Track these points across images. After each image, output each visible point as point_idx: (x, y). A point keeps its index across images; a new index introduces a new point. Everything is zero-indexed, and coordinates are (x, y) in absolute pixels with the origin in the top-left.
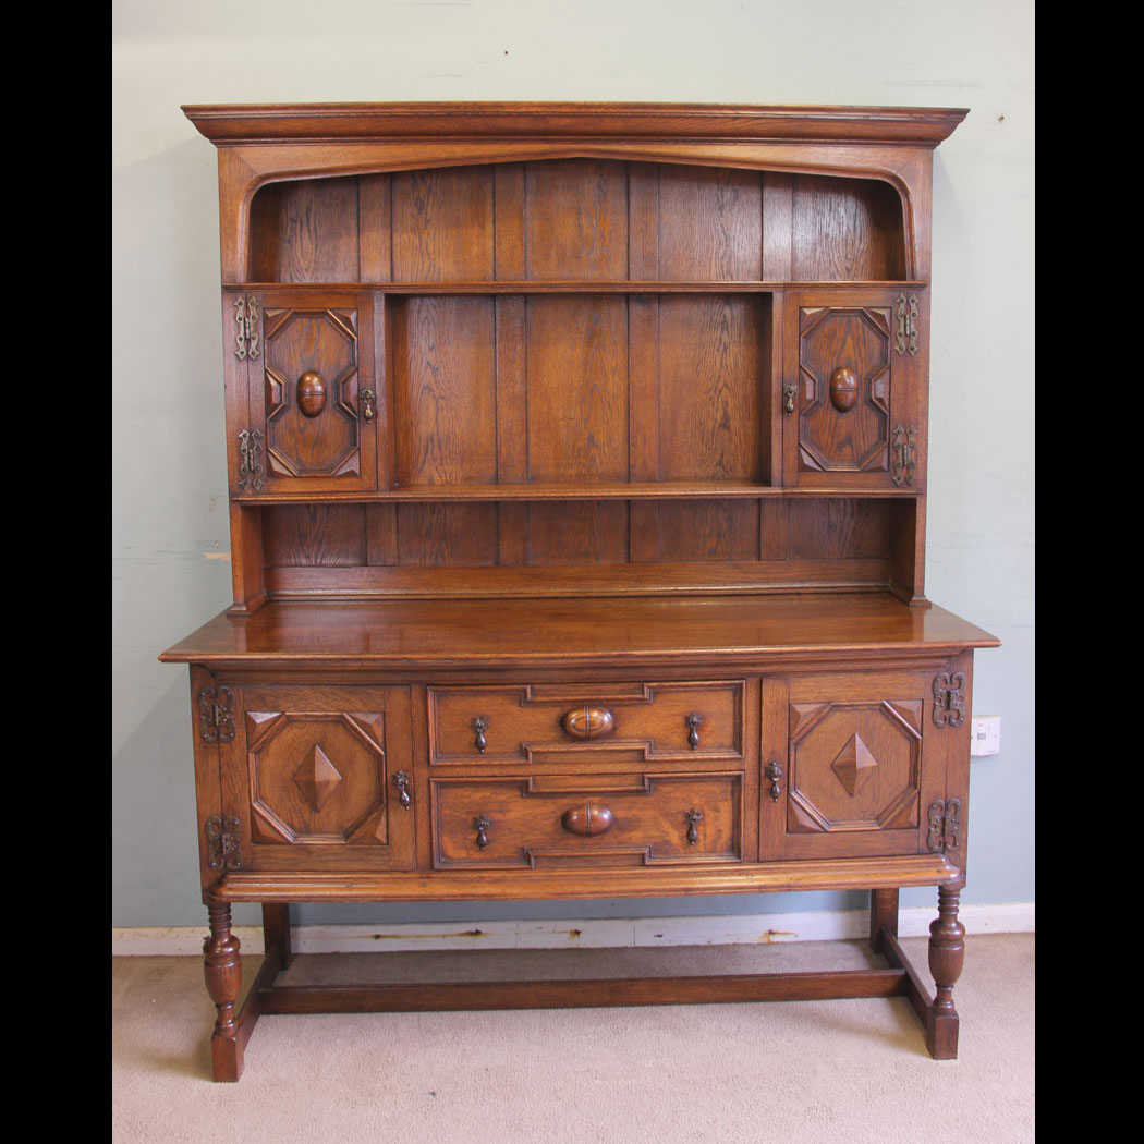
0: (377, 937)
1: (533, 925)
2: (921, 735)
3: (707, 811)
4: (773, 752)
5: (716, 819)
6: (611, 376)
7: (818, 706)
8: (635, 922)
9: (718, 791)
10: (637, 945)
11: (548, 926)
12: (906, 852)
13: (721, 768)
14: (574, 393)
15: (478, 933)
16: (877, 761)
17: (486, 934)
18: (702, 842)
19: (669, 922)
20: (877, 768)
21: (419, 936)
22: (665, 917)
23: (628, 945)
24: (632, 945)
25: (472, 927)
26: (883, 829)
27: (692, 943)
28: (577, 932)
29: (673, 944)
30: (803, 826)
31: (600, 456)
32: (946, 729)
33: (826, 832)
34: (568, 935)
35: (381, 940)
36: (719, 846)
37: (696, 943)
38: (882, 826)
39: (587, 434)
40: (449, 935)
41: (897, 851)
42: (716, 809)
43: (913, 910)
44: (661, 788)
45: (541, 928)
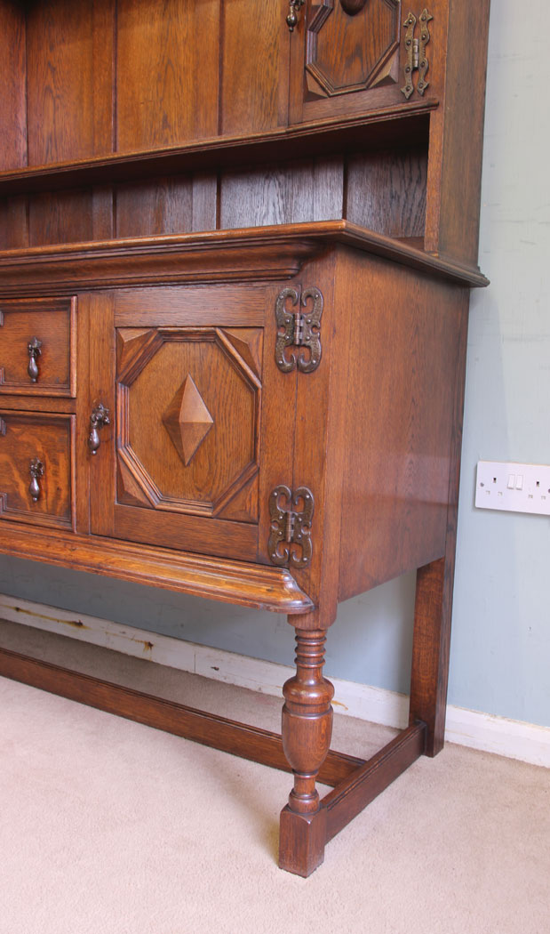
0: (18, 609)
1: (118, 629)
2: (262, 383)
3: (48, 463)
4: (100, 391)
5: (56, 473)
6: (182, 48)
7: (143, 332)
8: (198, 649)
9: (57, 438)
10: (197, 672)
11: (130, 632)
12: (244, 557)
13: (56, 410)
14: (153, 73)
15: (80, 624)
16: (214, 419)
17: (85, 627)
18: (45, 501)
19: (226, 656)
20: (213, 427)
21: (42, 616)
22: (224, 650)
23: (189, 671)
24: (193, 672)
25: (76, 618)
26: (217, 517)
27: (243, 685)
28: (150, 645)
29: (227, 681)
30: (130, 496)
31: (172, 137)
32: (294, 376)
33: (154, 508)
34: (143, 646)
35: (21, 613)
36: (58, 510)
37: (249, 687)
38: (216, 513)
39: (161, 116)
40: (62, 621)
41: (231, 553)
42: (55, 462)
43: (484, 717)
44: (12, 429)
45: (124, 633)
